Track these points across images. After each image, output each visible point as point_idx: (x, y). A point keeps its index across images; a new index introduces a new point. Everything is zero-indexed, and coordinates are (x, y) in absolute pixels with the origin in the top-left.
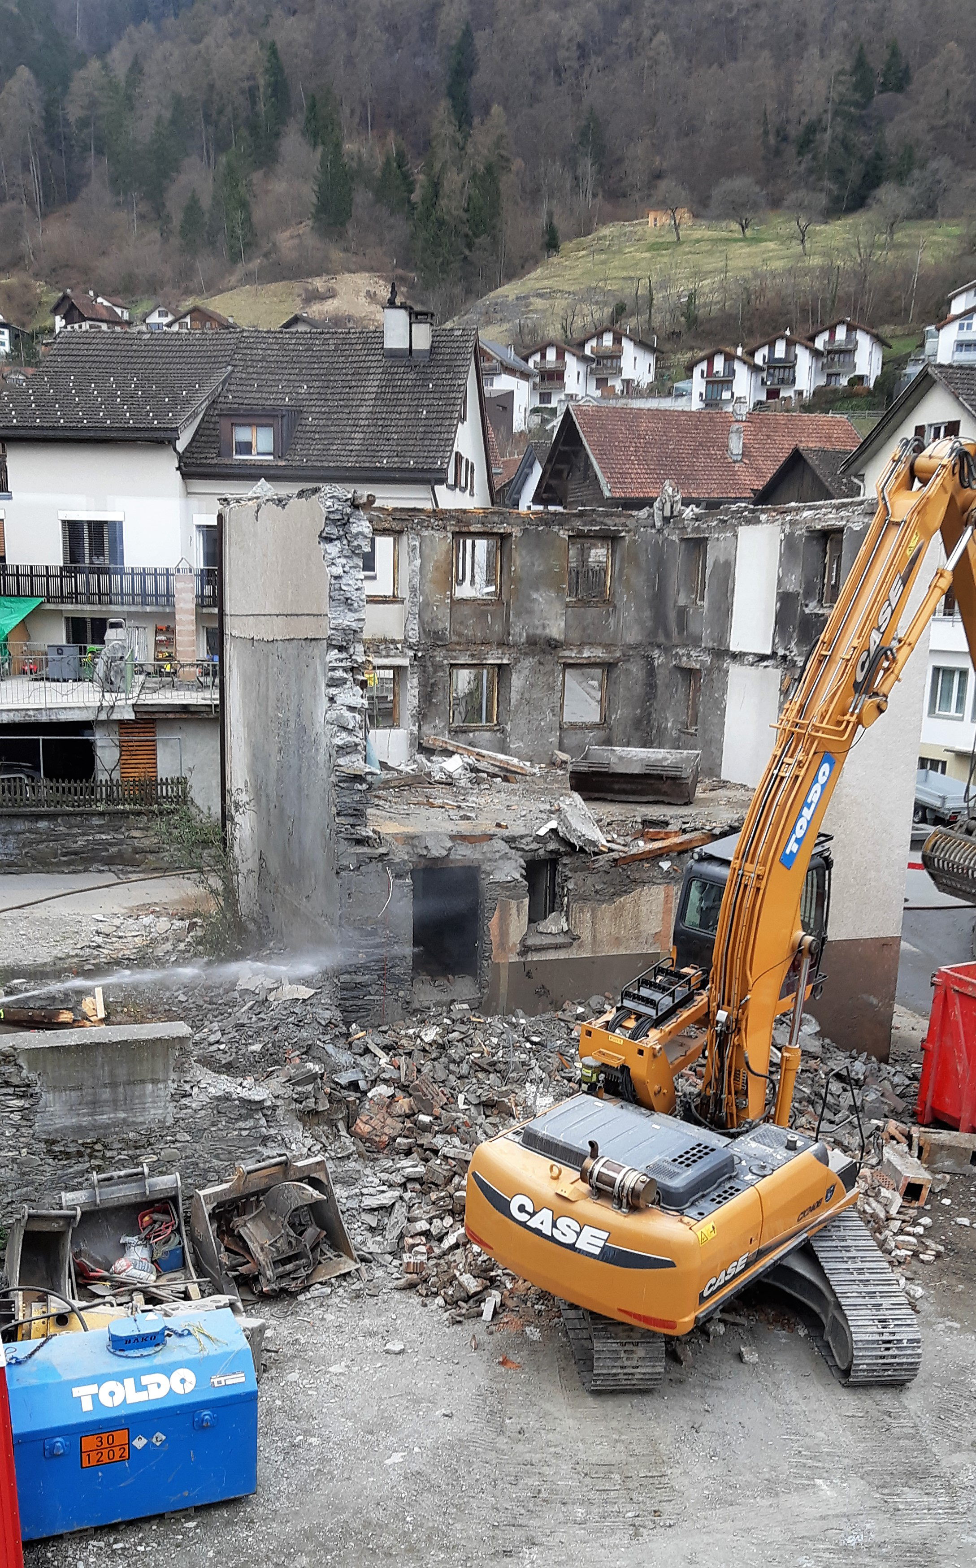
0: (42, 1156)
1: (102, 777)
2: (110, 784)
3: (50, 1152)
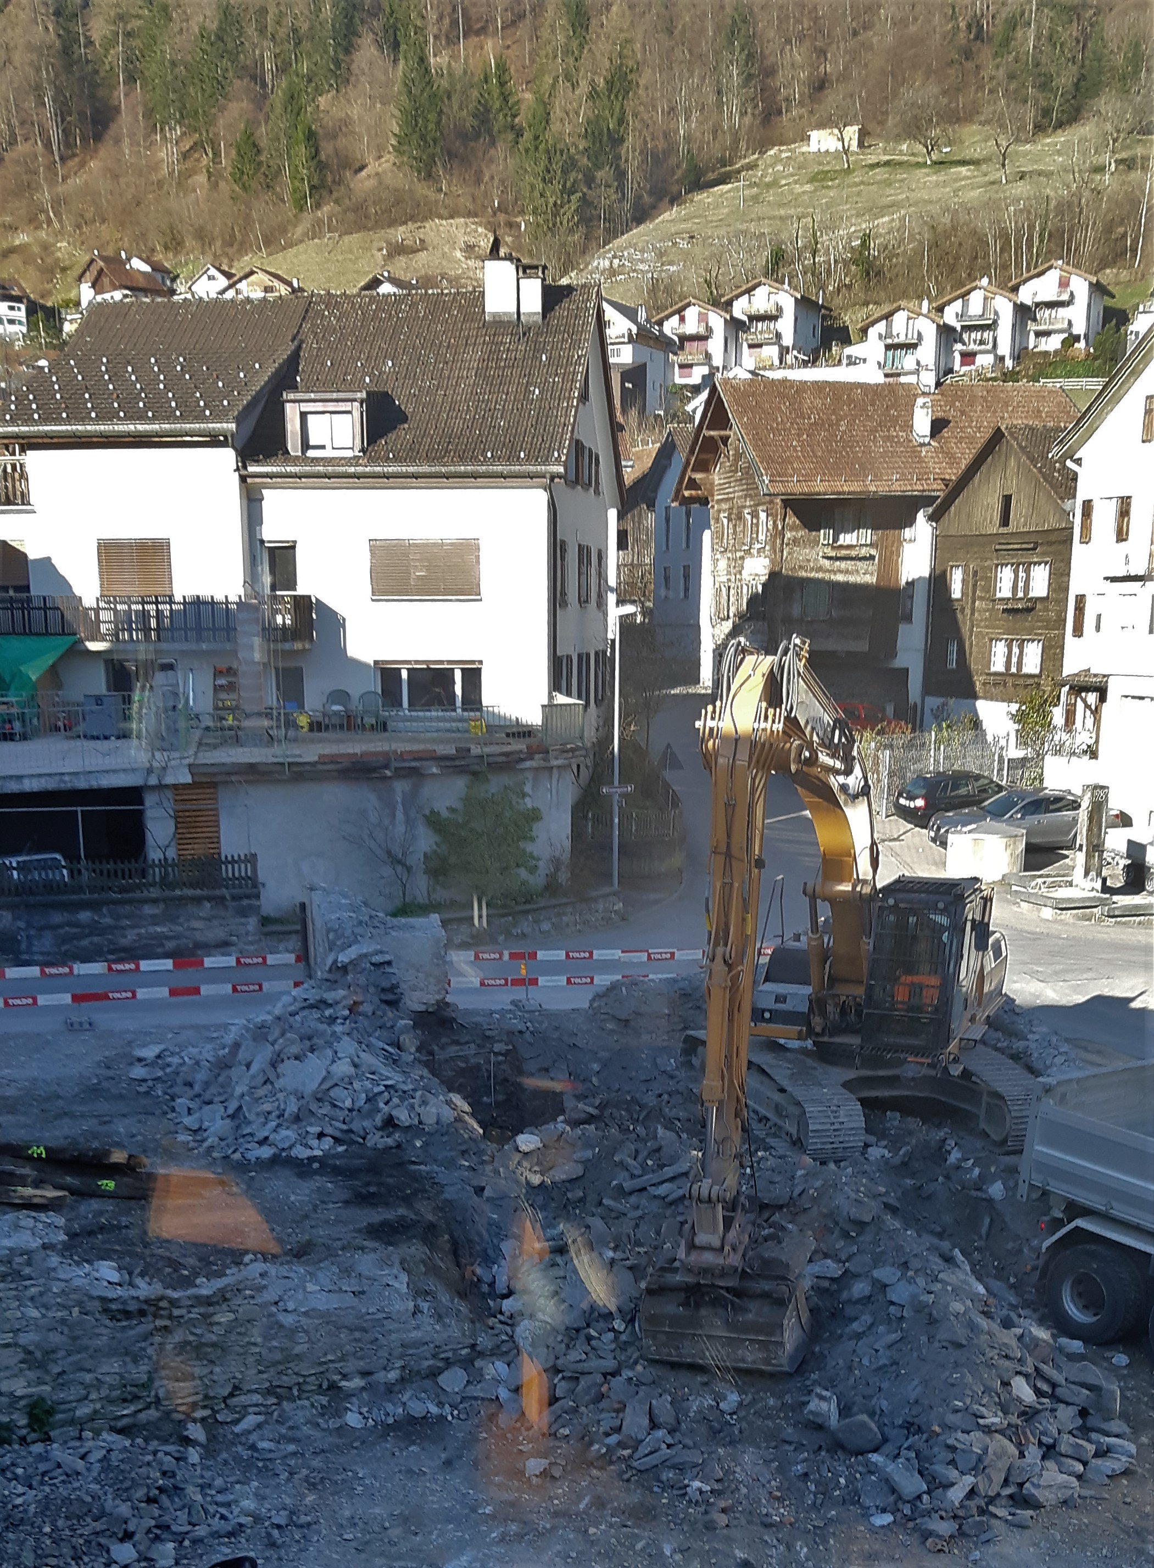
1: (154, 855)
2: (164, 863)
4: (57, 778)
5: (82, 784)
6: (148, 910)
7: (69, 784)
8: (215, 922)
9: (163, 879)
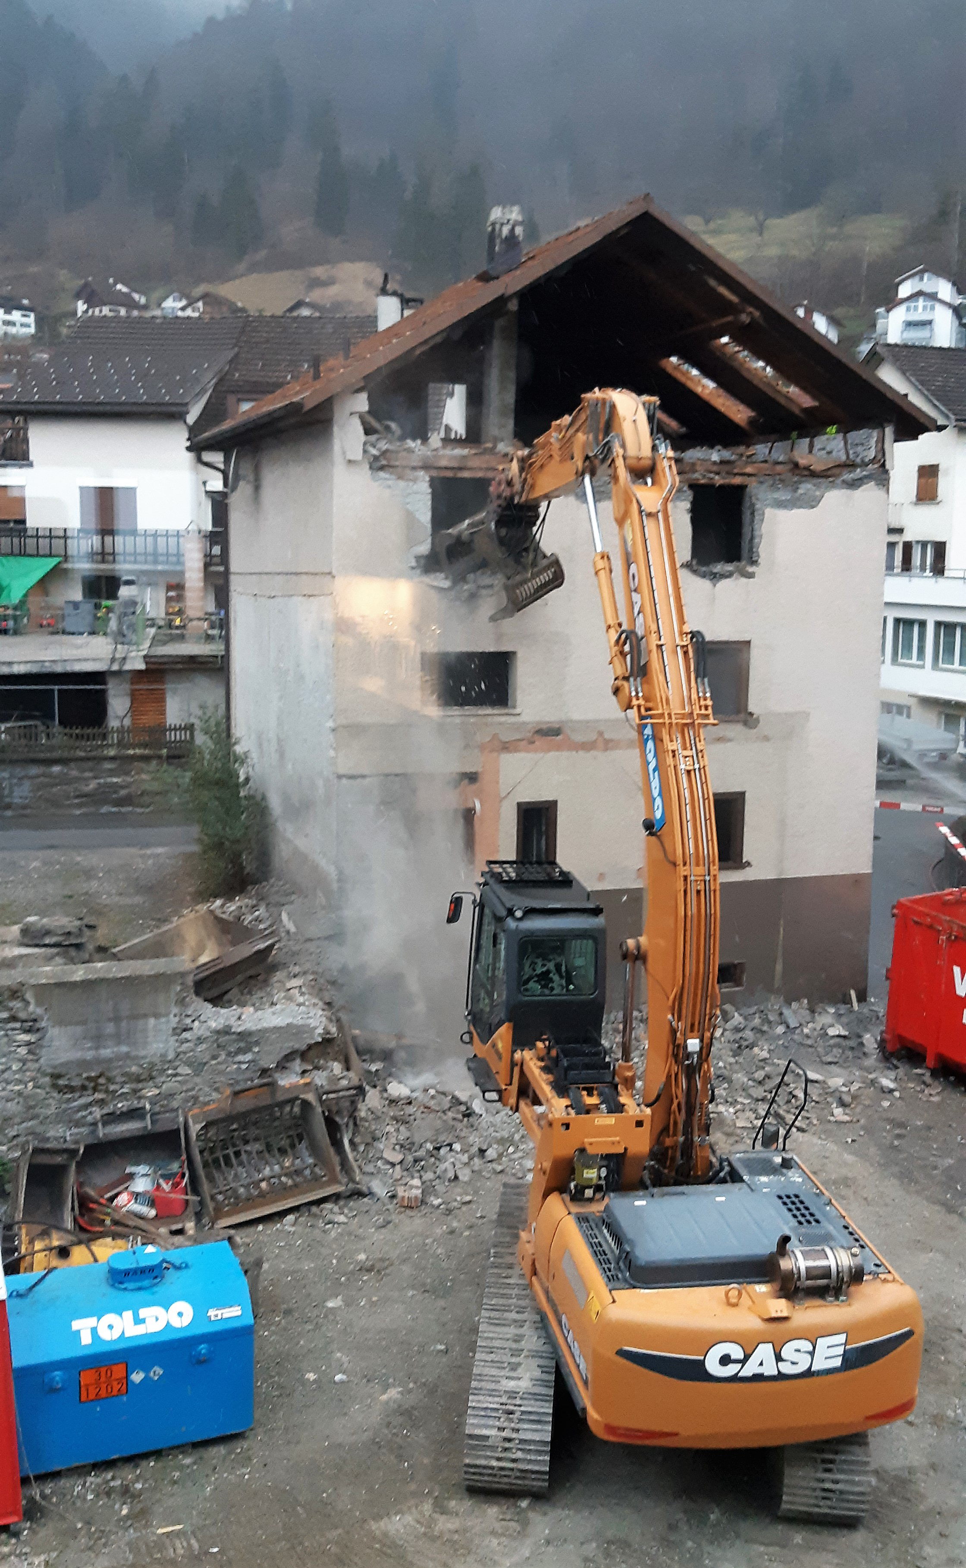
0: (48, 1089)
1: (113, 723)
2: (121, 730)
3: (54, 1086)
4: (40, 664)
5: (59, 669)
6: (108, 765)
7: (48, 668)
9: (119, 742)
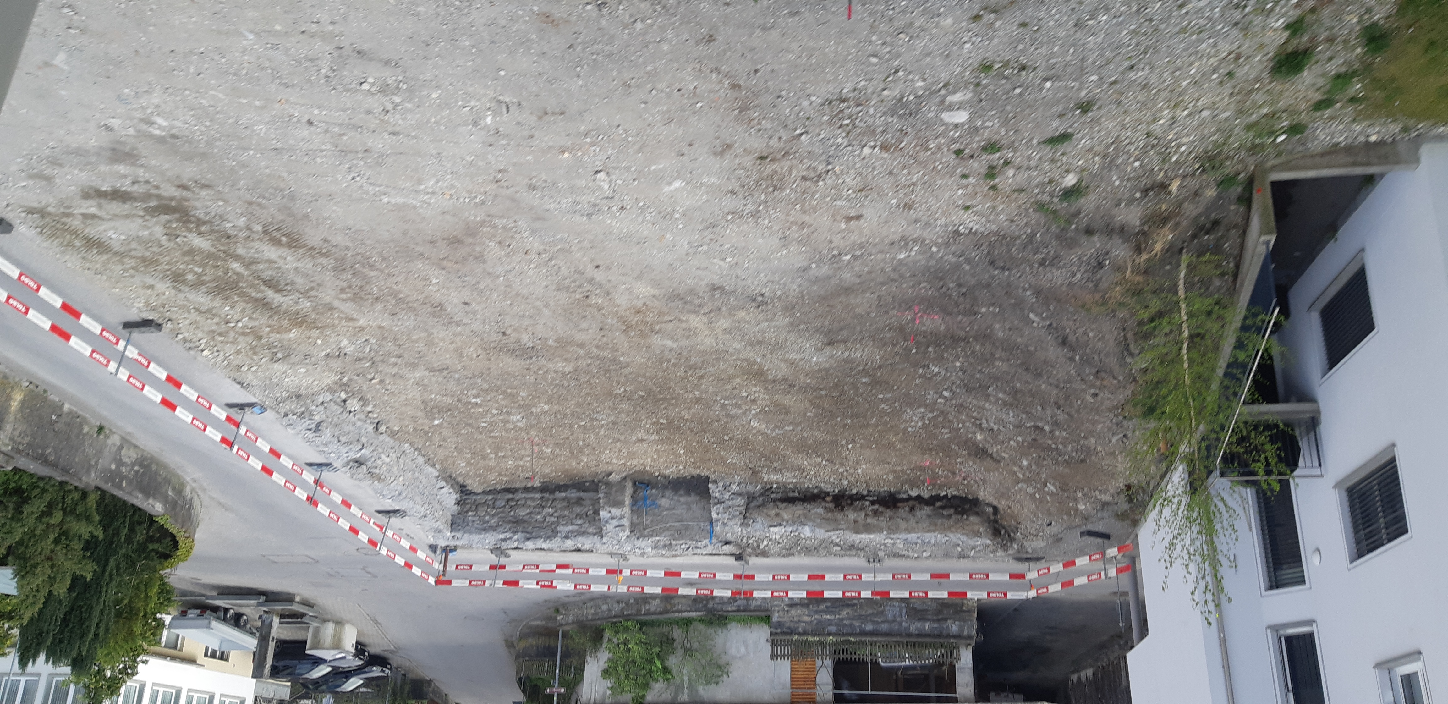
1: (829, 662)
2: (823, 657)
6: (833, 629)
8: (796, 619)
9: (824, 647)
